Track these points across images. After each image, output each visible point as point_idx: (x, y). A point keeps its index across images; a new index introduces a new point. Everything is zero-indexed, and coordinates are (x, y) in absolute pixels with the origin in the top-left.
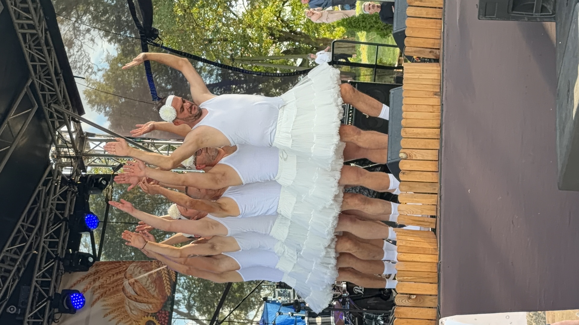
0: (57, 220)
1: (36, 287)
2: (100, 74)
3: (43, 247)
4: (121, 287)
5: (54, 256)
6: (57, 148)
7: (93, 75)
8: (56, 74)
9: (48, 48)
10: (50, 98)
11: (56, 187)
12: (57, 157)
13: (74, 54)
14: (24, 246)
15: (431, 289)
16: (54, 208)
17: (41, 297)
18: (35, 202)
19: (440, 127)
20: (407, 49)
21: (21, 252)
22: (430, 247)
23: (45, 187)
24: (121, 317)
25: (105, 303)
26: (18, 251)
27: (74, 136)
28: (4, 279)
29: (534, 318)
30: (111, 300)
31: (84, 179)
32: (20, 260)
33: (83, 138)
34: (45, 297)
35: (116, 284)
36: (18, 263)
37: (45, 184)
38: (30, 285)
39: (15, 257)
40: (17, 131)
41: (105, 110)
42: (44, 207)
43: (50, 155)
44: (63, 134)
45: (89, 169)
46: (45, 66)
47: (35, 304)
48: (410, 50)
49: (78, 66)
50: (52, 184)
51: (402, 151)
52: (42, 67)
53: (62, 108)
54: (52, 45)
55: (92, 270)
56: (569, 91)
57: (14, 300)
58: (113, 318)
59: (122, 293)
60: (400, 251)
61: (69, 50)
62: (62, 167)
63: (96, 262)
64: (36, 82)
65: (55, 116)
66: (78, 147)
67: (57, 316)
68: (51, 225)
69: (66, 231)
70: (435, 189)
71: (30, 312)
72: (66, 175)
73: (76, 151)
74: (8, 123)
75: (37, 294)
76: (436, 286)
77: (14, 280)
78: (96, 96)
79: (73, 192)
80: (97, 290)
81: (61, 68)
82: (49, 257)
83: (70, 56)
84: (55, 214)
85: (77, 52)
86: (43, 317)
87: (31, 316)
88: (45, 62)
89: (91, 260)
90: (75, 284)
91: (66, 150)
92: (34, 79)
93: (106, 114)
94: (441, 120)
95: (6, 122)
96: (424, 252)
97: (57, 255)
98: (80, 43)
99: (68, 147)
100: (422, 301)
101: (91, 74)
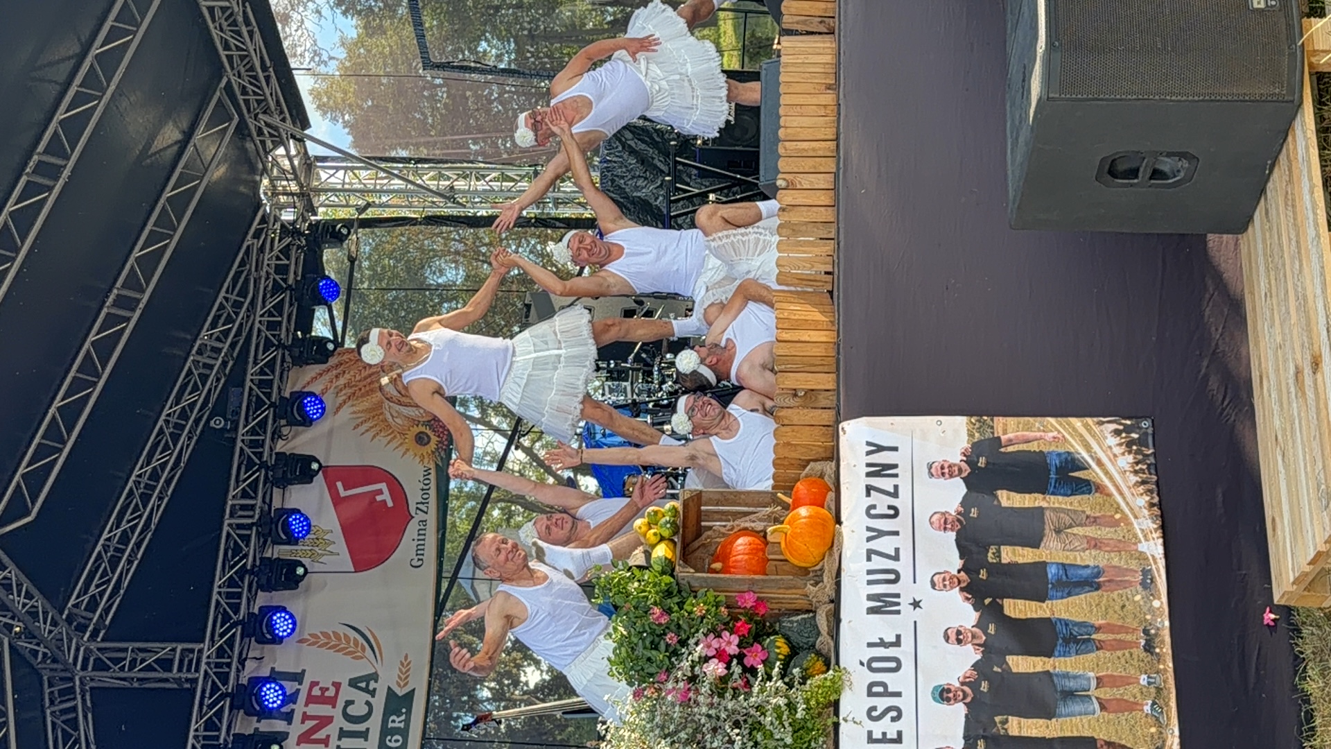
0: (277, 288)
1: (251, 389)
2: (333, 65)
3: (259, 330)
4: (377, 385)
5: (276, 343)
6: (271, 181)
7: (323, 66)
8: (264, 69)
9: (249, 28)
10: (256, 105)
11: (273, 240)
12: (272, 194)
13: (291, 35)
14: (230, 329)
15: (826, 381)
16: (272, 271)
17: (260, 403)
18: (242, 264)
19: (837, 139)
20: (785, 19)
21: (226, 338)
22: (824, 319)
23: (256, 241)
24: (378, 428)
25: (355, 409)
26: (221, 336)
27: (296, 162)
28: (204, 378)
29: (978, 425)
30: (366, 404)
31: (314, 227)
32: (225, 350)
33: (309, 164)
34: (266, 404)
35: (369, 380)
36: (223, 354)
37: (257, 235)
38: (242, 385)
39: (219, 345)
40: (209, 158)
41: (343, 118)
42: (256, 270)
43: (261, 191)
44: (279, 160)
45: (321, 210)
46: (247, 56)
47: (251, 413)
48: (790, 21)
49: (299, 53)
50: (266, 235)
51: (780, 176)
52: (242, 58)
53: (276, 120)
54: (254, 23)
55: (333, 361)
56: (1024, 81)
57: (219, 409)
58: (367, 431)
59: (379, 394)
60: (780, 326)
61: (283, 28)
62: (280, 209)
63: (339, 349)
64: (233, 81)
65: (266, 132)
66: (302, 179)
67: (285, 431)
68: (268, 296)
69: (291, 305)
70: (830, 232)
71: (245, 426)
72: (287, 221)
73: (301, 187)
74: (195, 145)
75: (254, 399)
76: (834, 376)
77: (218, 380)
78: (329, 98)
79: (299, 247)
80: (341, 390)
81: (271, 60)
82: (268, 345)
83: (286, 38)
84: (274, 279)
85: (296, 31)
86: (265, 432)
87: (247, 432)
88: (245, 50)
89: (331, 346)
90: (308, 383)
91: (284, 183)
92: (230, 75)
93: (346, 124)
94: (838, 128)
95: (192, 144)
96: (815, 326)
97: (279, 341)
98: (299, 17)
99: (287, 180)
100: (814, 398)
101: (319, 65)
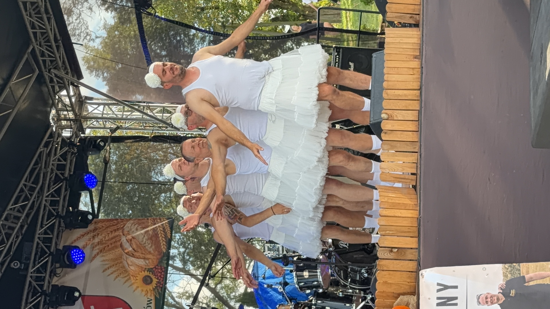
0: (57, 180)
1: (38, 244)
2: (98, 41)
3: (45, 206)
4: (119, 243)
5: (56, 214)
6: (57, 111)
7: (92, 42)
8: (56, 40)
9: (48, 16)
10: (50, 64)
11: (56, 148)
12: (57, 119)
13: (73, 22)
14: (27, 204)
15: (411, 243)
16: (55, 168)
17: (43, 253)
18: (36, 163)
19: (420, 89)
20: (388, 15)
21: (24, 210)
22: (410, 203)
23: (46, 149)
24: (119, 272)
25: (104, 258)
26: (21, 209)
27: (73, 100)
28: (8, 236)
29: (510, 269)
30: (110, 256)
31: (83, 140)
32: (23, 218)
33: (82, 101)
34: (47, 253)
35: (114, 240)
36: (21, 221)
37: (47, 145)
38: (33, 241)
39: (19, 215)
40: (19, 96)
41: (103, 75)
42: (45, 168)
43: (51, 118)
44: (63, 98)
45: (88, 131)
46: (45, 33)
47: (37, 259)
48: (391, 16)
49: (77, 33)
50: (53, 145)
51: (383, 111)
52: (43, 34)
53: (62, 73)
54: (51, 13)
55: (91, 227)
56: (542, 53)
57: (17, 256)
58: (112, 273)
59: (120, 249)
61: (68, 19)
62: (62, 129)
63: (95, 220)
64: (36, 49)
65: (55, 80)
66: (77, 110)
67: (58, 271)
68: (52, 184)
69: (66, 190)
70: (415, 148)
71: (33, 267)
72: (66, 137)
73: (75, 114)
74: (10, 88)
75: (40, 250)
76: (416, 239)
77: (17, 237)
78: (94, 62)
79: (72, 153)
80: (96, 246)
81: (60, 35)
82: (50, 215)
83: (69, 24)
84: (56, 174)
85: (76, 20)
86: (46, 272)
87: (34, 271)
88: (44, 29)
89: (90, 217)
90: (75, 241)
91: (65, 113)
92: (34, 45)
93: (104, 79)
94: (421, 82)
95: (8, 86)
96: (405, 207)
97: (58, 213)
98: (78, 12)
99: (67, 111)
100: (403, 253)
101: (89, 41)
